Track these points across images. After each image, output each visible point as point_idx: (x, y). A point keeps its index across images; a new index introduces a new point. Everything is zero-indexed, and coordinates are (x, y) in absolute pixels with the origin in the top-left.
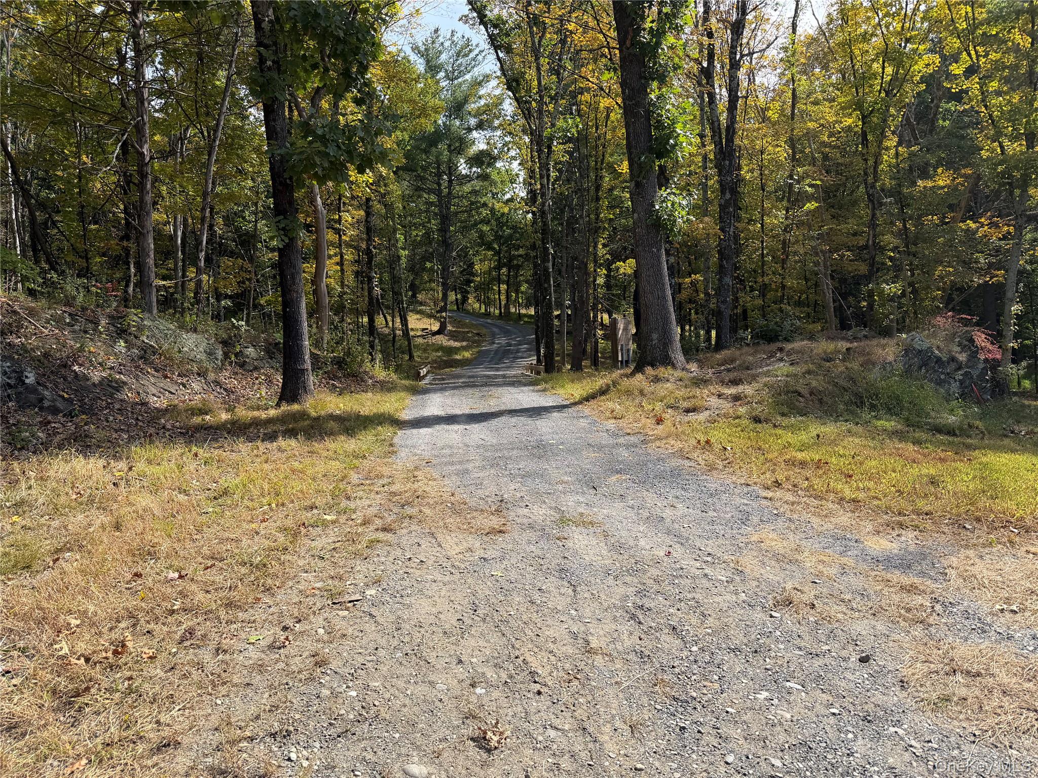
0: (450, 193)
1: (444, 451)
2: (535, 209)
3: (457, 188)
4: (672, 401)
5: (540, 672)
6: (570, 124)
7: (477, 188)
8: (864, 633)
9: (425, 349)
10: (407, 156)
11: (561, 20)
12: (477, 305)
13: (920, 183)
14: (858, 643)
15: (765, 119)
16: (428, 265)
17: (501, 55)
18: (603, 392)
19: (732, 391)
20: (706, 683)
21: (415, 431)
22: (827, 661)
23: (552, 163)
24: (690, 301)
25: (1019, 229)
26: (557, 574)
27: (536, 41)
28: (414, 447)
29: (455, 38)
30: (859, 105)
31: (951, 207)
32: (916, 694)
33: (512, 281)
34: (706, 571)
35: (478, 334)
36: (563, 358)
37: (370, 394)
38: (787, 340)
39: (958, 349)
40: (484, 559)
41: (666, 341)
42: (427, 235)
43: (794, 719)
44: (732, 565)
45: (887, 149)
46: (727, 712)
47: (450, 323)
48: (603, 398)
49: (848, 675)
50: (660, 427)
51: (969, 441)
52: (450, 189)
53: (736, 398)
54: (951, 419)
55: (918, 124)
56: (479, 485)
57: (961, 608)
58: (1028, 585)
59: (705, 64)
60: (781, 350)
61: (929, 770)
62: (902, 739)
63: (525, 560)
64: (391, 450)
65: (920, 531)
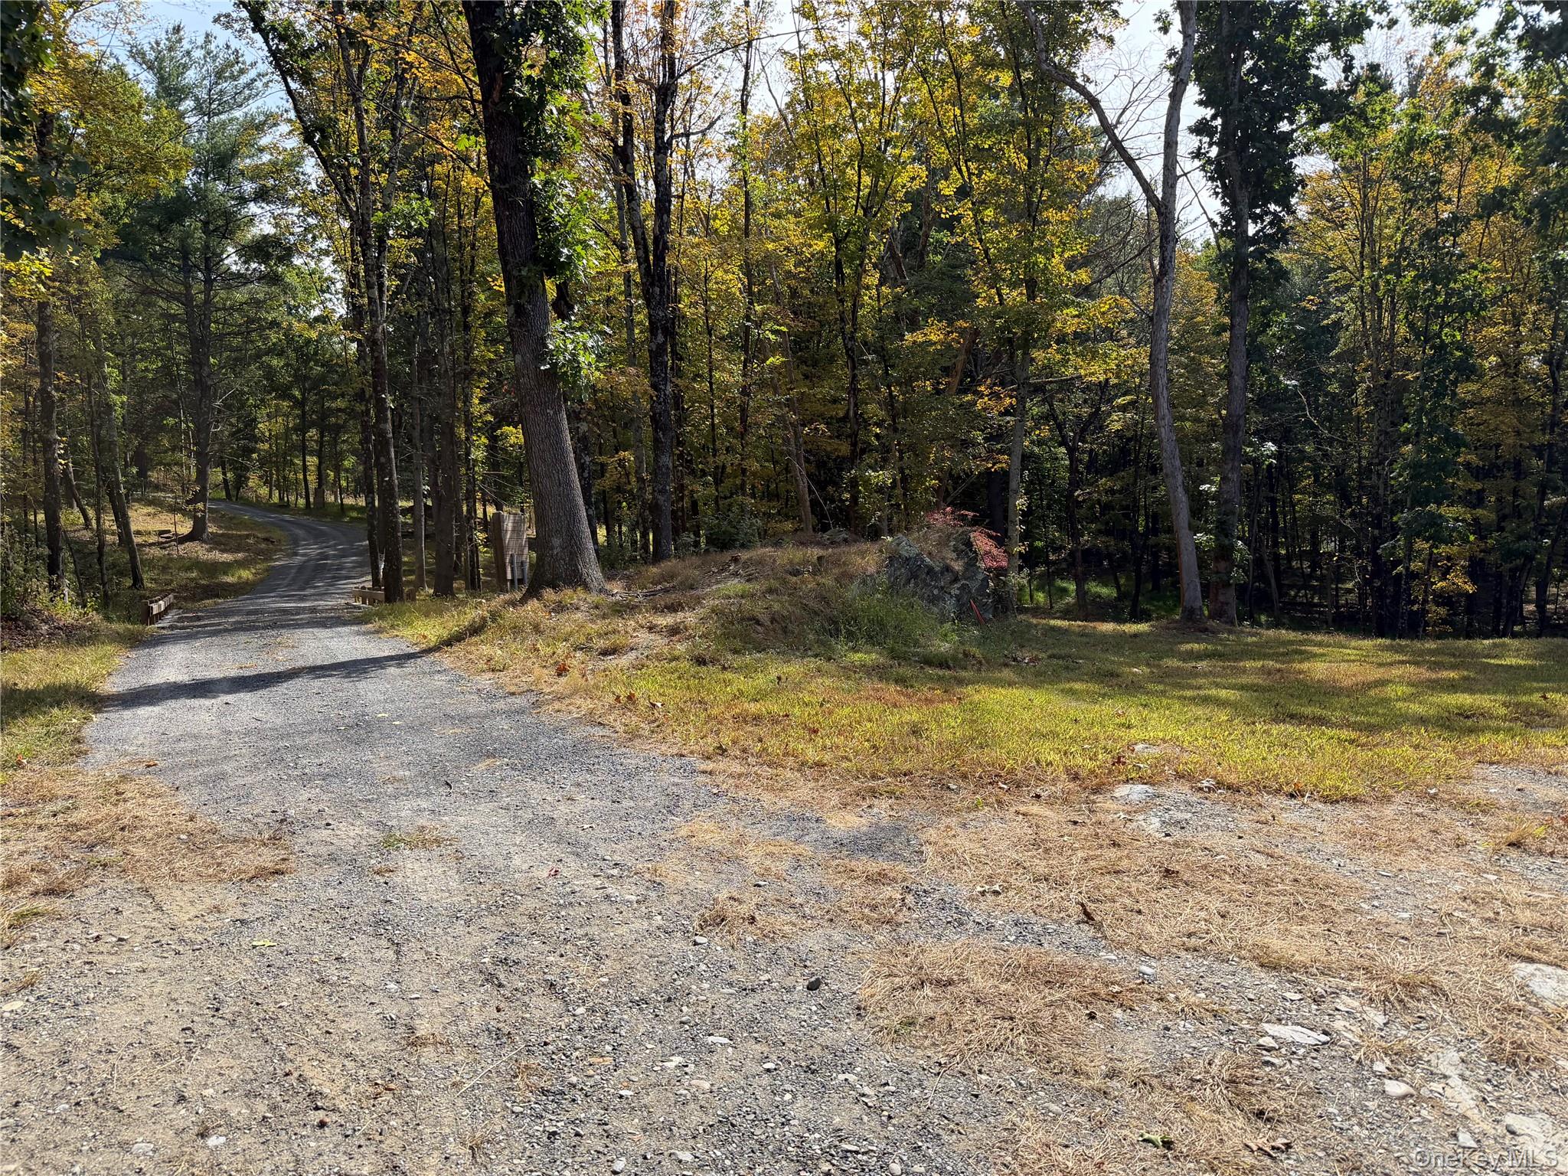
0: (208, 301)
1: (182, 744)
2: (360, 336)
3: (223, 294)
4: (583, 639)
5: (326, 1091)
6: (416, 208)
7: (261, 296)
8: (816, 948)
9: (166, 565)
10: (124, 233)
11: (394, 42)
12: (264, 491)
13: (908, 336)
14: (808, 963)
15: (709, 232)
16: (171, 421)
17: (294, 85)
18: (476, 630)
19: (665, 620)
20: (592, 1060)
21: (127, 714)
22: (765, 996)
23: (386, 267)
24: (619, 489)
25: (1021, 401)
26: (370, 930)
27: (355, 70)
28: (124, 741)
29: (212, 47)
30: (832, 225)
31: (946, 371)
32: (875, 1022)
33: (327, 449)
34: (609, 891)
35: (266, 540)
36: (420, 578)
37: (41, 652)
38: (743, 546)
39: (954, 555)
40: (242, 922)
41: (573, 549)
42: (166, 370)
43: (715, 1089)
44: (647, 876)
45: (868, 288)
46: (621, 1097)
47: (214, 521)
48: (474, 639)
49: (793, 1012)
50: (563, 680)
51: (964, 674)
52: (208, 295)
53: (674, 631)
54: (945, 647)
55: (905, 257)
56: (243, 796)
57: (937, 896)
58: (1014, 856)
59: (621, 142)
60: (736, 560)
61: (882, 1123)
62: (853, 1088)
63: (316, 914)
64: (77, 747)
65: (897, 798)
